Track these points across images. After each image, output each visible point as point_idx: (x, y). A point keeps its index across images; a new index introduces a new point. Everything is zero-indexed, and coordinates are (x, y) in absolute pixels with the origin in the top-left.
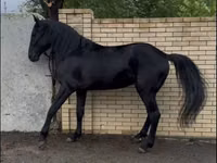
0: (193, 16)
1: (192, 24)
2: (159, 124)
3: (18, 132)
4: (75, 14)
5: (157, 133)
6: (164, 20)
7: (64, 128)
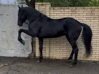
0: (95, 6)
1: (96, 10)
2: (78, 55)
3: (16, 57)
4: (42, 5)
5: (78, 59)
6: (82, 8)
7: (36, 55)
